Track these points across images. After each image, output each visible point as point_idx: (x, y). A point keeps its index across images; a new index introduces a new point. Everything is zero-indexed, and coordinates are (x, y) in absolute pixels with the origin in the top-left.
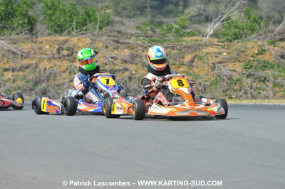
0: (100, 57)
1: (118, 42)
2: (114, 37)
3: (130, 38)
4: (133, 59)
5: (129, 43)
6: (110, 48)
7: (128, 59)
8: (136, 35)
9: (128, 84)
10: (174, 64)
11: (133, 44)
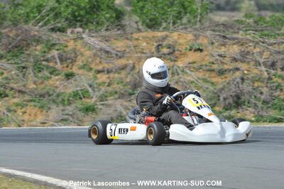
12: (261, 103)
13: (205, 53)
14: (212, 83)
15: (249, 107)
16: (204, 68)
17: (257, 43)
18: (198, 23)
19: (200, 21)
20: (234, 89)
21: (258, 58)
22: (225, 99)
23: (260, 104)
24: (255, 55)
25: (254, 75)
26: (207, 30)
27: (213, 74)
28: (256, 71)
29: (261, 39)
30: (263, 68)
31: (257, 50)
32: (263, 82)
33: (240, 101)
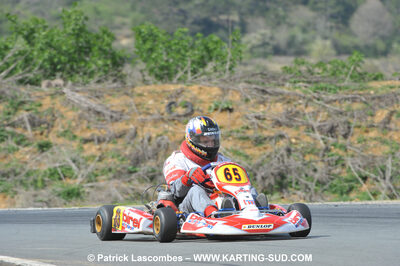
0: (238, 117)
1: (264, 92)
2: (257, 84)
3: (283, 85)
4: (291, 119)
5: (281, 94)
6: (252, 101)
7: (283, 119)
8: (293, 80)
9: (286, 160)
10: (359, 127)
11: (289, 94)
12: (314, 184)
13: (236, 114)
14: (247, 157)
15: (299, 189)
16: (235, 135)
17: (310, 100)
18: (228, 72)
19: (230, 69)
20: (276, 165)
21: (311, 122)
22: (263, 178)
23: (312, 186)
24: (307, 117)
25: (306, 145)
26: (239, 82)
27: (248, 144)
28: (308, 139)
29: (316, 95)
30: (317, 135)
31: (310, 109)
32: (317, 154)
33: (285, 181)
